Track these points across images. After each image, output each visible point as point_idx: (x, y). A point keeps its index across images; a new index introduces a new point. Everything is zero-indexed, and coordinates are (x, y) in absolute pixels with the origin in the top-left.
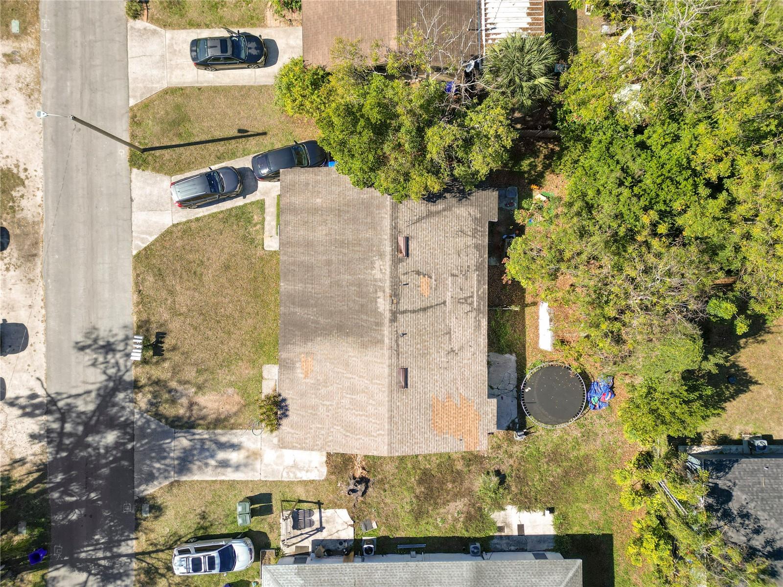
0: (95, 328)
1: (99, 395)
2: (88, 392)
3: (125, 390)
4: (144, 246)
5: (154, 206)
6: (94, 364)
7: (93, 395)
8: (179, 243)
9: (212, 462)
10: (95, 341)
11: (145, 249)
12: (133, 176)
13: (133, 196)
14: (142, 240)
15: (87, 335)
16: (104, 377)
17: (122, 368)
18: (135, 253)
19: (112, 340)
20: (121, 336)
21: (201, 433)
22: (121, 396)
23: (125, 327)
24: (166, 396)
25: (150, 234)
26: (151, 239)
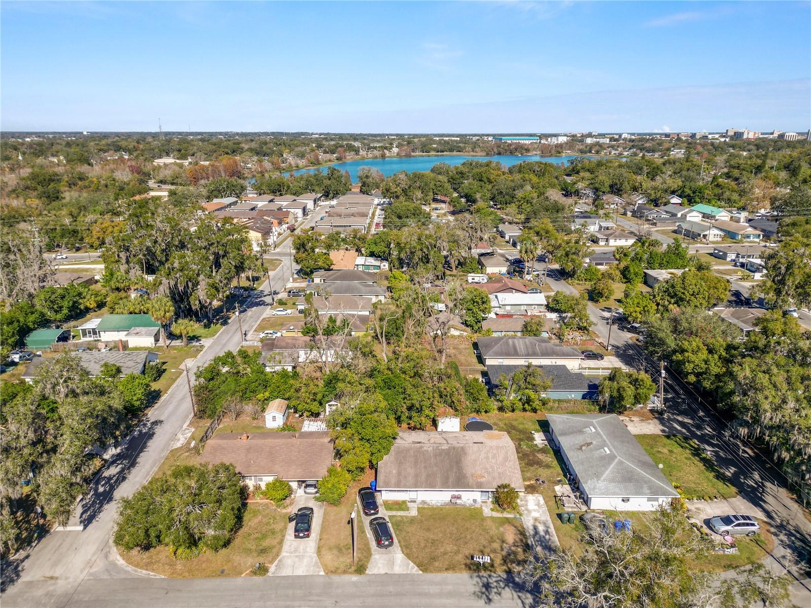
0: (474, 593)
1: (520, 591)
2: (519, 597)
3: (513, 578)
4: (416, 568)
5: (391, 563)
6: (500, 594)
7: (520, 594)
8: (414, 550)
9: (547, 537)
10: (483, 593)
11: (418, 567)
12: (370, 573)
13: (384, 573)
14: (413, 568)
15: (479, 597)
16: (507, 588)
17: (499, 579)
18: (421, 572)
19: (481, 584)
20: (478, 580)
21: (531, 541)
22: (517, 579)
23: (471, 577)
24: (512, 557)
25: (409, 564)
26: (412, 564)
